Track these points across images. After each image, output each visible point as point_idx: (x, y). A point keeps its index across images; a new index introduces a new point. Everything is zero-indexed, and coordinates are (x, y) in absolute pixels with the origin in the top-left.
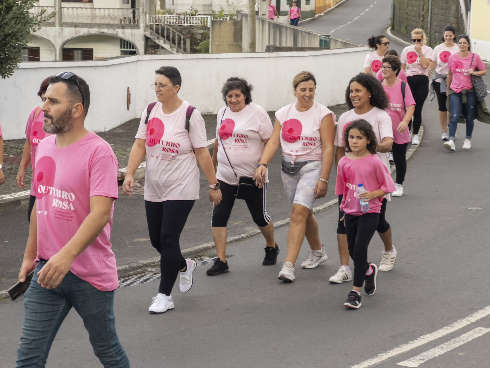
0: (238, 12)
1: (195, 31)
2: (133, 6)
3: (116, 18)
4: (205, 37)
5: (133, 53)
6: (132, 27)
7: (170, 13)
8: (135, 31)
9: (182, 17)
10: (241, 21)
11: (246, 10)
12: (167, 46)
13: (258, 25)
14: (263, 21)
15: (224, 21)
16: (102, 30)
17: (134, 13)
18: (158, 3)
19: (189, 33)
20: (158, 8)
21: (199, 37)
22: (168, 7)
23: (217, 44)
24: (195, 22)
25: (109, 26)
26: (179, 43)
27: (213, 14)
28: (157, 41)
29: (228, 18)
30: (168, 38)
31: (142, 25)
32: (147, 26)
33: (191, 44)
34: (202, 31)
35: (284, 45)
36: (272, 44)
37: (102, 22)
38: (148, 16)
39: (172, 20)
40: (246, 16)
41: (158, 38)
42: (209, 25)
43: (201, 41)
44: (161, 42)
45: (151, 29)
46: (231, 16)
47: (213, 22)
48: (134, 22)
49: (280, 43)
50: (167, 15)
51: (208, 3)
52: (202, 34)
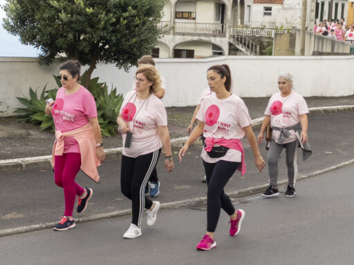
0: (293, 27)
1: (263, 40)
2: (222, 22)
3: (210, 30)
4: (270, 44)
5: (221, 54)
6: (221, 37)
7: (247, 27)
8: (223, 39)
9: (255, 30)
10: (295, 34)
11: (300, 27)
12: (244, 50)
13: (307, 37)
14: (311, 34)
15: (284, 33)
16: (201, 38)
17: (223, 27)
18: (239, 20)
19: (259, 41)
20: (239, 24)
21: (265, 44)
22: (246, 22)
23: (278, 49)
24: (264, 34)
25: (205, 35)
26: (252, 48)
27: (276, 29)
28: (237, 46)
29: (286, 31)
30: (245, 44)
31: (227, 35)
32: (231, 36)
33: (260, 48)
34: (268, 40)
35: (324, 51)
36: (316, 50)
37: (201, 32)
38: (232, 29)
39: (248, 32)
40: (299, 30)
41: (238, 44)
42: (273, 36)
43: (267, 46)
44: (240, 47)
45: (234, 38)
46: (289, 30)
47: (276, 34)
48: (223, 33)
49: (322, 49)
50: (245, 29)
51: (273, 21)
52: (268, 42)
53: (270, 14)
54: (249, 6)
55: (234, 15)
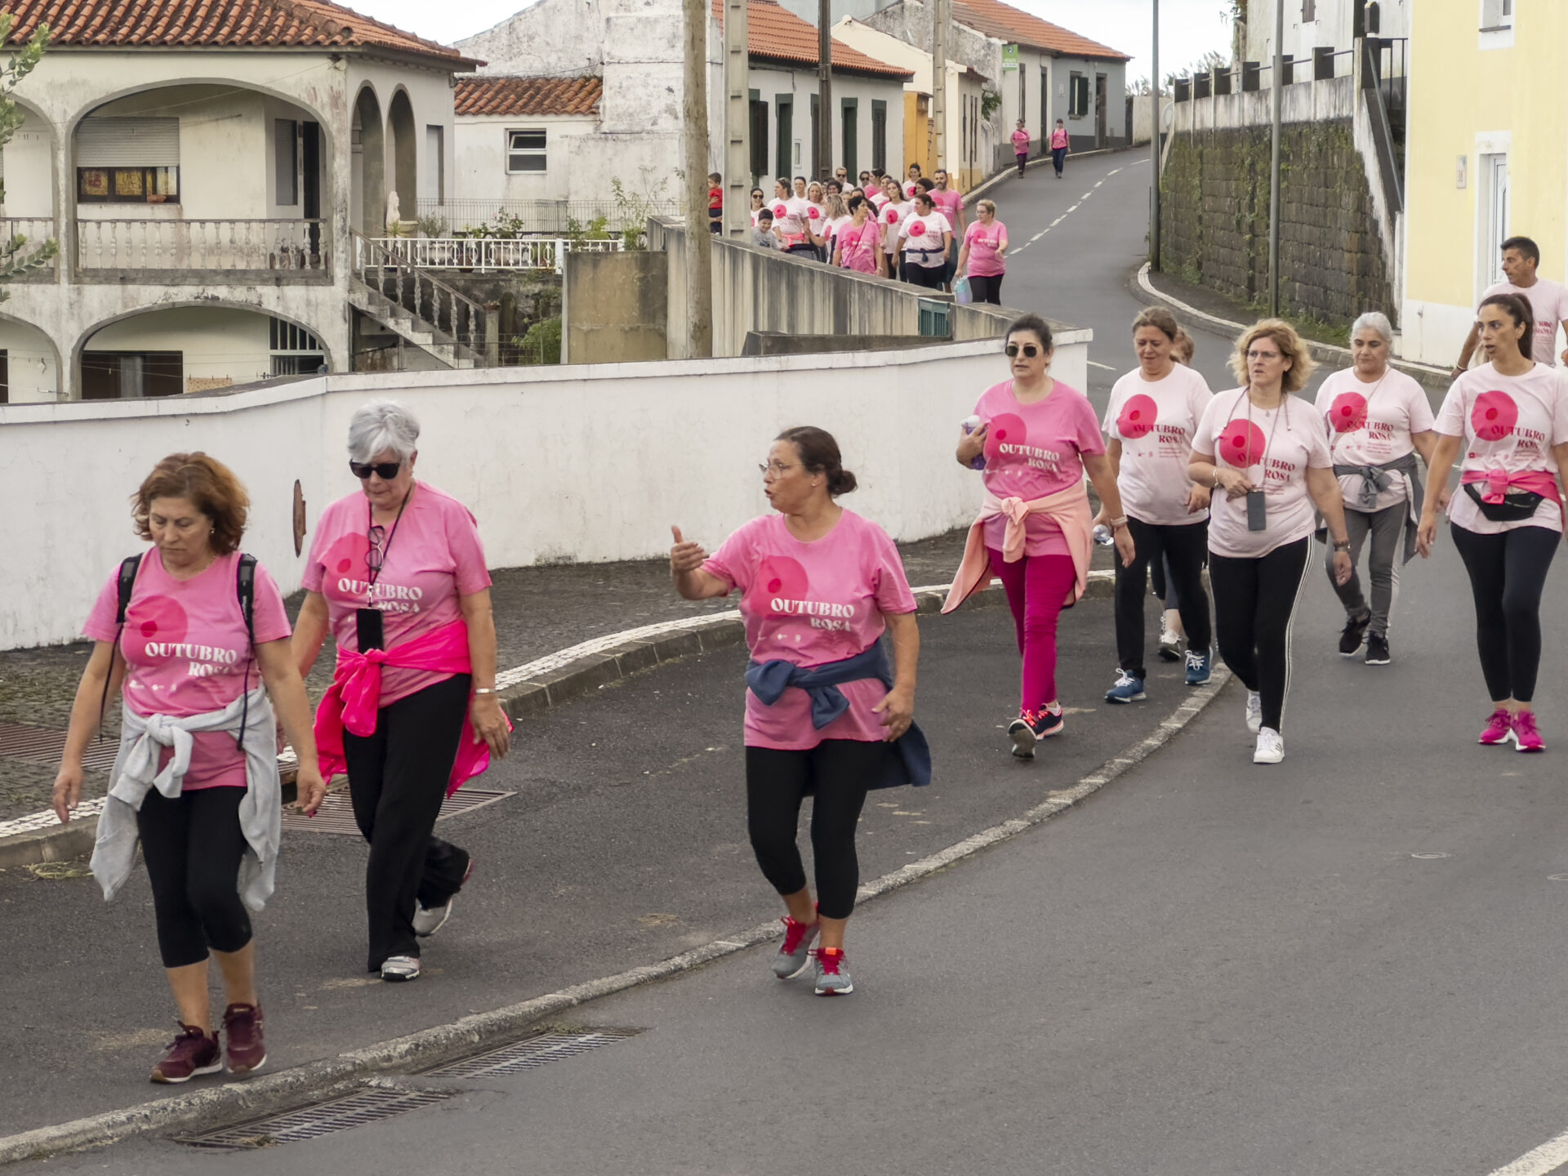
0: (652, 222)
1: (514, 287)
2: (312, 210)
3: (255, 250)
4: (547, 305)
5: (312, 366)
6: (308, 281)
7: (431, 229)
8: (319, 293)
9: (471, 242)
10: (665, 252)
11: (680, 218)
12: (423, 339)
13: (719, 266)
14: (735, 253)
15: (610, 252)
16: (211, 291)
17: (314, 233)
18: (393, 199)
19: (493, 294)
20: (393, 215)
21: (526, 306)
22: (423, 211)
23: (585, 328)
24: (513, 257)
25: (231, 276)
26: (463, 328)
27: (572, 232)
28: (390, 323)
29: (621, 243)
30: (427, 314)
31: (340, 272)
32: (356, 275)
33: (501, 330)
34: (537, 288)
35: (803, 330)
36: (764, 326)
37: (212, 264)
38: (359, 242)
39: (439, 253)
40: (680, 234)
41: (394, 314)
42: (560, 265)
43: (534, 318)
44: (403, 327)
45: (372, 283)
46: (632, 236)
47: (572, 258)
48: (316, 262)
49: (792, 325)
50: (422, 239)
51: (553, 196)
52: (537, 297)
53: (540, 163)
54: (437, 130)
55: (366, 177)
